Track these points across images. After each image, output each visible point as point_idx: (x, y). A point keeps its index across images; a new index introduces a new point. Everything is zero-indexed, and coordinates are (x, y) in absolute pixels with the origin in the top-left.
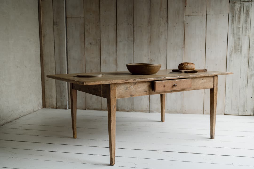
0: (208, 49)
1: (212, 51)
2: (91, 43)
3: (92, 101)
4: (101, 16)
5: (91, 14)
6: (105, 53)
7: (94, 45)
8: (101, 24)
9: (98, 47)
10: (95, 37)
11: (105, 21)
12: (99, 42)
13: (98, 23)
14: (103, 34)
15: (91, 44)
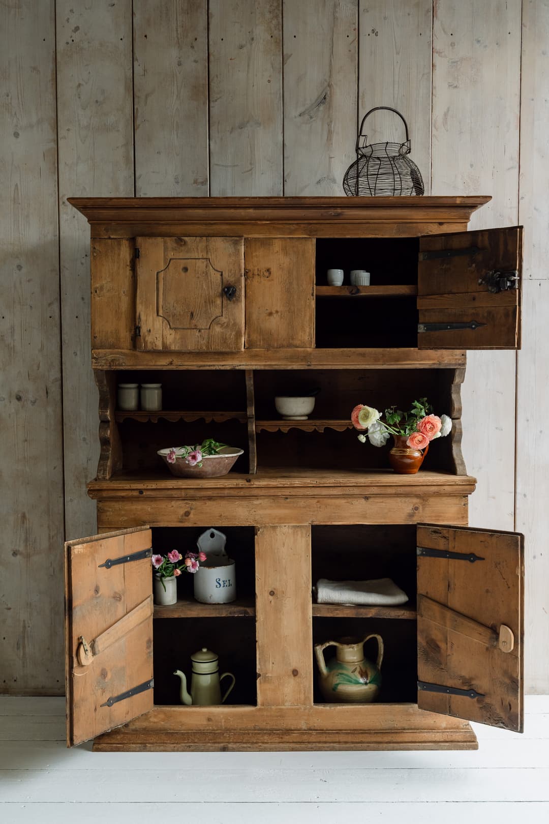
0: (528, 420)
1: (541, 432)
2: (21, 394)
3: (24, 654)
4: (66, 273)
5: (19, 267)
6: (84, 439)
7: (34, 403)
8: (66, 310)
9: (50, 410)
10: (39, 367)
11: (83, 299)
12: (55, 390)
13: (50, 305)
14: (75, 354)
15: (19, 398)
